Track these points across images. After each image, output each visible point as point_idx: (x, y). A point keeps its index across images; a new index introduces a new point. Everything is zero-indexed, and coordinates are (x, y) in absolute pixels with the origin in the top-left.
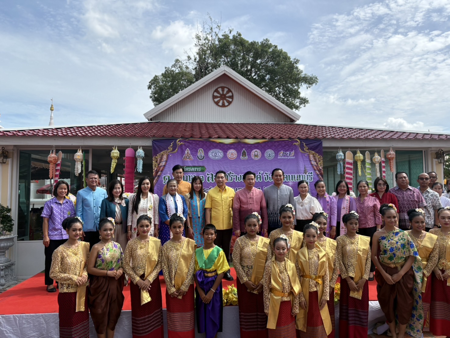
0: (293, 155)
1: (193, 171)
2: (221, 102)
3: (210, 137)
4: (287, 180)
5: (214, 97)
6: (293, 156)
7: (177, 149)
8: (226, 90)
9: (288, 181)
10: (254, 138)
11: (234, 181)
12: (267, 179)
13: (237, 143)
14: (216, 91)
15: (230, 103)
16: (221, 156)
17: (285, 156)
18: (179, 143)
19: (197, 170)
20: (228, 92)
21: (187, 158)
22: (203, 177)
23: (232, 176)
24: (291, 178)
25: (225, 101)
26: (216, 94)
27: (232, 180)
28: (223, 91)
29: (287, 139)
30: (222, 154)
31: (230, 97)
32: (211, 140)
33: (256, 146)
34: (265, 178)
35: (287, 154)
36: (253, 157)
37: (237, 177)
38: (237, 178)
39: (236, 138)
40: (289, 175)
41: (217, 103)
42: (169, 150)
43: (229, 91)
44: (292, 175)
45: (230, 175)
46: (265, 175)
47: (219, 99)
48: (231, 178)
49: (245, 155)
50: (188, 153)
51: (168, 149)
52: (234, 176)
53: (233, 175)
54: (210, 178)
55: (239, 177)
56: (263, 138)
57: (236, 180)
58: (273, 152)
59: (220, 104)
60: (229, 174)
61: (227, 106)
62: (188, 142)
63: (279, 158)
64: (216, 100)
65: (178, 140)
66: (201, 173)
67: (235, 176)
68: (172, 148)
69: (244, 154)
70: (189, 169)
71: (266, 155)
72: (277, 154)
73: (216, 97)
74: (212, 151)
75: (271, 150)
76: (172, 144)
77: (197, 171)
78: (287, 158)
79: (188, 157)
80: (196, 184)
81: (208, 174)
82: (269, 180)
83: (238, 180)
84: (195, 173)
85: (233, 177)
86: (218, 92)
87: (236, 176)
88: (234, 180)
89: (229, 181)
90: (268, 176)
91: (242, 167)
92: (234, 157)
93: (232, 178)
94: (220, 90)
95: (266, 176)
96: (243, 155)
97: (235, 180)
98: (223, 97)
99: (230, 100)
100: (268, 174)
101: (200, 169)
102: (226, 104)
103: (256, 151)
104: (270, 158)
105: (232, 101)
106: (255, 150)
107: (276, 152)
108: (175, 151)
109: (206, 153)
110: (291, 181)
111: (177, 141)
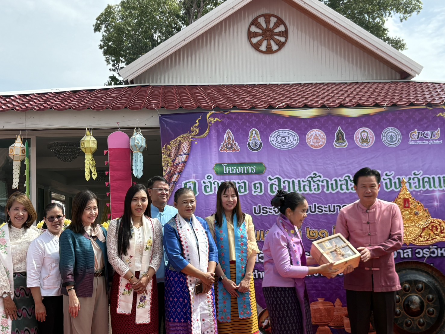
0: (438, 136)
1: (240, 174)
2: (265, 44)
3: (271, 107)
4: (430, 187)
5: (251, 35)
6: (439, 140)
7: (207, 131)
8: (273, 20)
9: (433, 188)
10: (359, 106)
11: (323, 191)
12: (389, 186)
13: (325, 116)
14: (255, 23)
15: (281, 45)
16: (295, 142)
17: (422, 139)
18: (212, 119)
19: (248, 170)
20: (277, 25)
21: (227, 148)
22: (260, 184)
23: (318, 182)
24: (437, 184)
25: (272, 42)
26: (254, 29)
27: (319, 189)
28: (268, 22)
29: (424, 107)
30: (296, 138)
31: (280, 34)
32: (275, 111)
33: (363, 121)
34: (386, 183)
35: (427, 135)
36: (358, 143)
37: (330, 183)
38: (330, 186)
39: (323, 106)
40: (433, 178)
41: (256, 47)
42: (193, 134)
43: (280, 22)
44: (439, 178)
45: (315, 179)
46: (386, 177)
47: (259, 38)
48: (316, 187)
49: (343, 139)
50: (229, 138)
51: (191, 132)
52: (322, 182)
53: (321, 179)
54: (274, 186)
55: (332, 184)
56: (377, 105)
57: (328, 189)
58: (399, 133)
59: (263, 48)
60: (312, 178)
61: (276, 51)
62: (228, 118)
63: (410, 143)
64: (255, 40)
65: (210, 114)
66: (257, 176)
67: (325, 182)
68: (197, 130)
69: (340, 138)
70: (233, 170)
71: (383, 139)
72: (406, 136)
73: (255, 35)
74: (275, 133)
75: (393, 129)
76: (197, 121)
77: (248, 173)
78: (427, 142)
79: (229, 146)
80: (227, 196)
81: (270, 179)
82: (393, 188)
83: (330, 189)
84: (244, 176)
85: (320, 183)
86: (258, 26)
87: (327, 182)
88: (323, 189)
89: (313, 191)
90: (390, 180)
91: (338, 163)
92: (321, 143)
93: (318, 185)
94: (262, 21)
95: (388, 181)
96: (338, 140)
97: (325, 190)
98: (268, 34)
99: (282, 39)
100: (391, 177)
101: (254, 169)
102: (275, 47)
103: (364, 131)
104: (393, 145)
105: (286, 41)
106: (361, 130)
107: (404, 132)
108: (205, 134)
109: (265, 136)
110: (439, 188)
111: (208, 116)
